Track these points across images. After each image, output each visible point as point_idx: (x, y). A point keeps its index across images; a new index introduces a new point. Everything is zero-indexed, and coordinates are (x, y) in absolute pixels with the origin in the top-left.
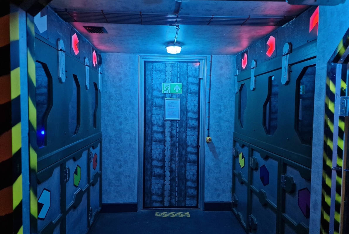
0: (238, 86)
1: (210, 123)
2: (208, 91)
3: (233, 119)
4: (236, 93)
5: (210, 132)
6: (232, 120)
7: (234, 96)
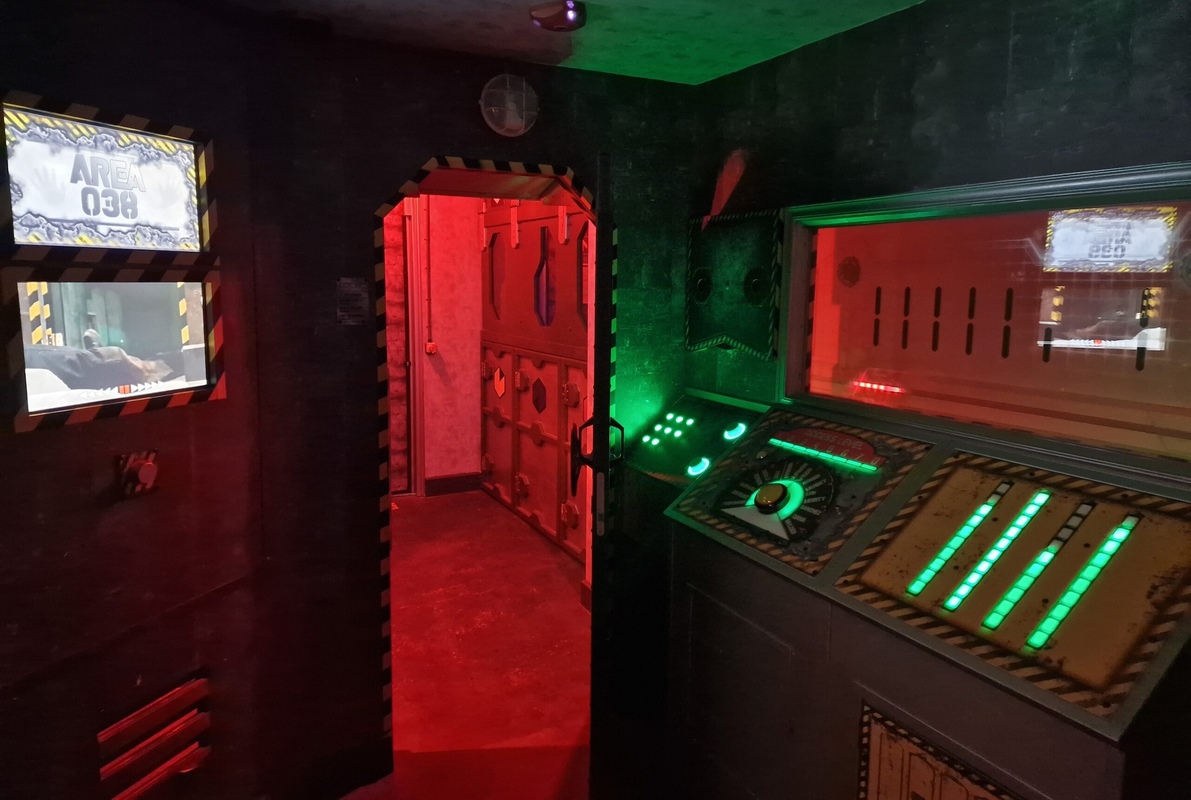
0: (487, 236)
1: (432, 313)
2: (424, 243)
3: (480, 304)
4: (482, 249)
5: (433, 332)
6: (478, 306)
7: (479, 256)
